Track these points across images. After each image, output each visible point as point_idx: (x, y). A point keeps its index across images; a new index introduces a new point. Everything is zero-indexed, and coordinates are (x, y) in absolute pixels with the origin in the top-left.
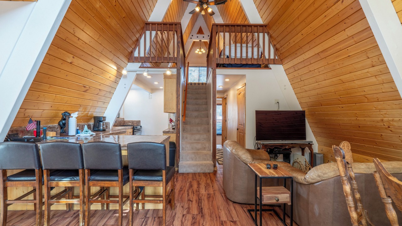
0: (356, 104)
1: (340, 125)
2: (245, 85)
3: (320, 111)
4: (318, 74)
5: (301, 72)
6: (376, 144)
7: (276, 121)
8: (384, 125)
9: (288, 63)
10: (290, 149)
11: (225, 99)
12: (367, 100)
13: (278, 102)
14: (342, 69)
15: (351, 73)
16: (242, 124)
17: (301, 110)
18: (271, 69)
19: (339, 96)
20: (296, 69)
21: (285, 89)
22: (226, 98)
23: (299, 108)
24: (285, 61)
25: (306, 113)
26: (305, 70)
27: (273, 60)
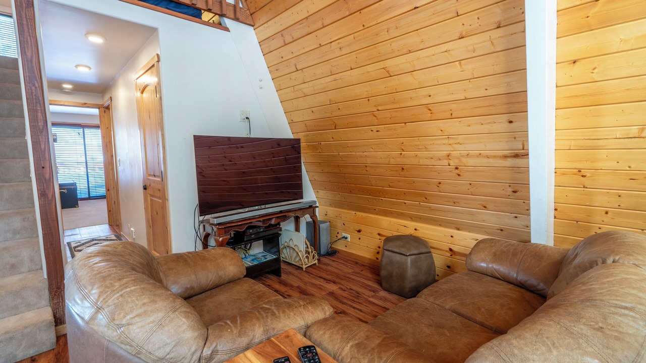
0: (405, 123)
1: (366, 166)
2: (158, 61)
3: (332, 140)
4: (338, 53)
5: (296, 48)
6: (426, 199)
7: (231, 161)
8: (449, 165)
9: (270, 23)
10: (279, 224)
11: (107, 110)
12: (430, 115)
13: (247, 118)
14: (392, 42)
15: (410, 52)
16: (157, 173)
17: (291, 136)
18: (227, 29)
19: (375, 106)
20: (288, 39)
21: (261, 88)
22: (108, 108)
23: (287, 133)
24: (261, 18)
25: (303, 145)
26: (309, 43)
27: (232, 8)
